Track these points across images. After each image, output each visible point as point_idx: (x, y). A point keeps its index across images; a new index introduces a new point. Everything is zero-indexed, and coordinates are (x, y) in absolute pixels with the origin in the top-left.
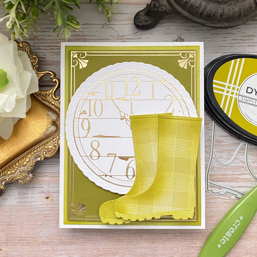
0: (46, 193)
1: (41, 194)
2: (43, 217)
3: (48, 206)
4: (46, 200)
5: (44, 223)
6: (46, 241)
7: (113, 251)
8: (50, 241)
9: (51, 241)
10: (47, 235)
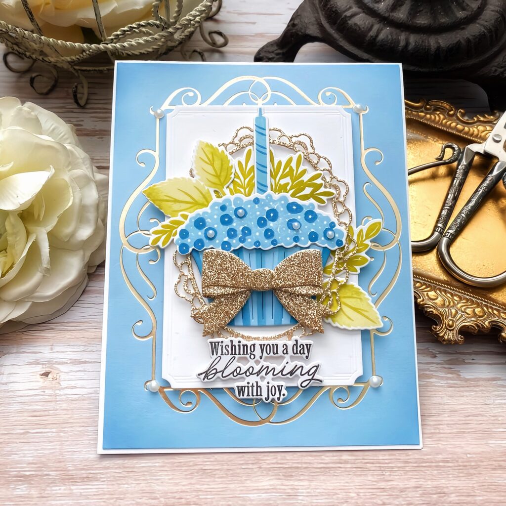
0: (45, 364)
1: (34, 366)
2: (29, 416)
3: (44, 392)
4: (42, 380)
5: (30, 431)
6: (28, 473)
7: (188, 497)
8: (37, 473)
9: (40, 473)
10: (32, 458)
